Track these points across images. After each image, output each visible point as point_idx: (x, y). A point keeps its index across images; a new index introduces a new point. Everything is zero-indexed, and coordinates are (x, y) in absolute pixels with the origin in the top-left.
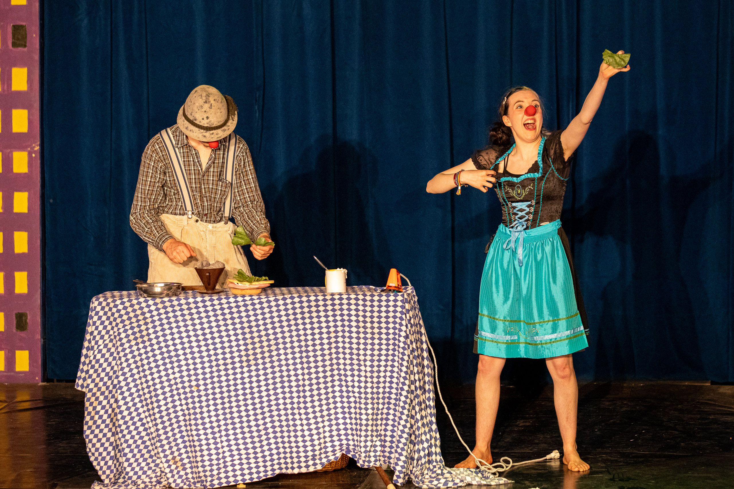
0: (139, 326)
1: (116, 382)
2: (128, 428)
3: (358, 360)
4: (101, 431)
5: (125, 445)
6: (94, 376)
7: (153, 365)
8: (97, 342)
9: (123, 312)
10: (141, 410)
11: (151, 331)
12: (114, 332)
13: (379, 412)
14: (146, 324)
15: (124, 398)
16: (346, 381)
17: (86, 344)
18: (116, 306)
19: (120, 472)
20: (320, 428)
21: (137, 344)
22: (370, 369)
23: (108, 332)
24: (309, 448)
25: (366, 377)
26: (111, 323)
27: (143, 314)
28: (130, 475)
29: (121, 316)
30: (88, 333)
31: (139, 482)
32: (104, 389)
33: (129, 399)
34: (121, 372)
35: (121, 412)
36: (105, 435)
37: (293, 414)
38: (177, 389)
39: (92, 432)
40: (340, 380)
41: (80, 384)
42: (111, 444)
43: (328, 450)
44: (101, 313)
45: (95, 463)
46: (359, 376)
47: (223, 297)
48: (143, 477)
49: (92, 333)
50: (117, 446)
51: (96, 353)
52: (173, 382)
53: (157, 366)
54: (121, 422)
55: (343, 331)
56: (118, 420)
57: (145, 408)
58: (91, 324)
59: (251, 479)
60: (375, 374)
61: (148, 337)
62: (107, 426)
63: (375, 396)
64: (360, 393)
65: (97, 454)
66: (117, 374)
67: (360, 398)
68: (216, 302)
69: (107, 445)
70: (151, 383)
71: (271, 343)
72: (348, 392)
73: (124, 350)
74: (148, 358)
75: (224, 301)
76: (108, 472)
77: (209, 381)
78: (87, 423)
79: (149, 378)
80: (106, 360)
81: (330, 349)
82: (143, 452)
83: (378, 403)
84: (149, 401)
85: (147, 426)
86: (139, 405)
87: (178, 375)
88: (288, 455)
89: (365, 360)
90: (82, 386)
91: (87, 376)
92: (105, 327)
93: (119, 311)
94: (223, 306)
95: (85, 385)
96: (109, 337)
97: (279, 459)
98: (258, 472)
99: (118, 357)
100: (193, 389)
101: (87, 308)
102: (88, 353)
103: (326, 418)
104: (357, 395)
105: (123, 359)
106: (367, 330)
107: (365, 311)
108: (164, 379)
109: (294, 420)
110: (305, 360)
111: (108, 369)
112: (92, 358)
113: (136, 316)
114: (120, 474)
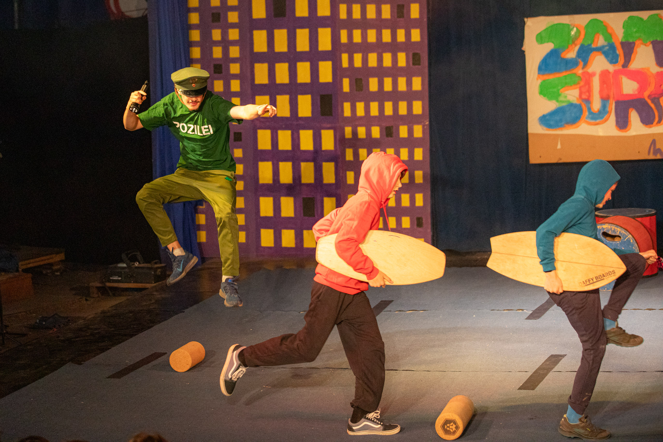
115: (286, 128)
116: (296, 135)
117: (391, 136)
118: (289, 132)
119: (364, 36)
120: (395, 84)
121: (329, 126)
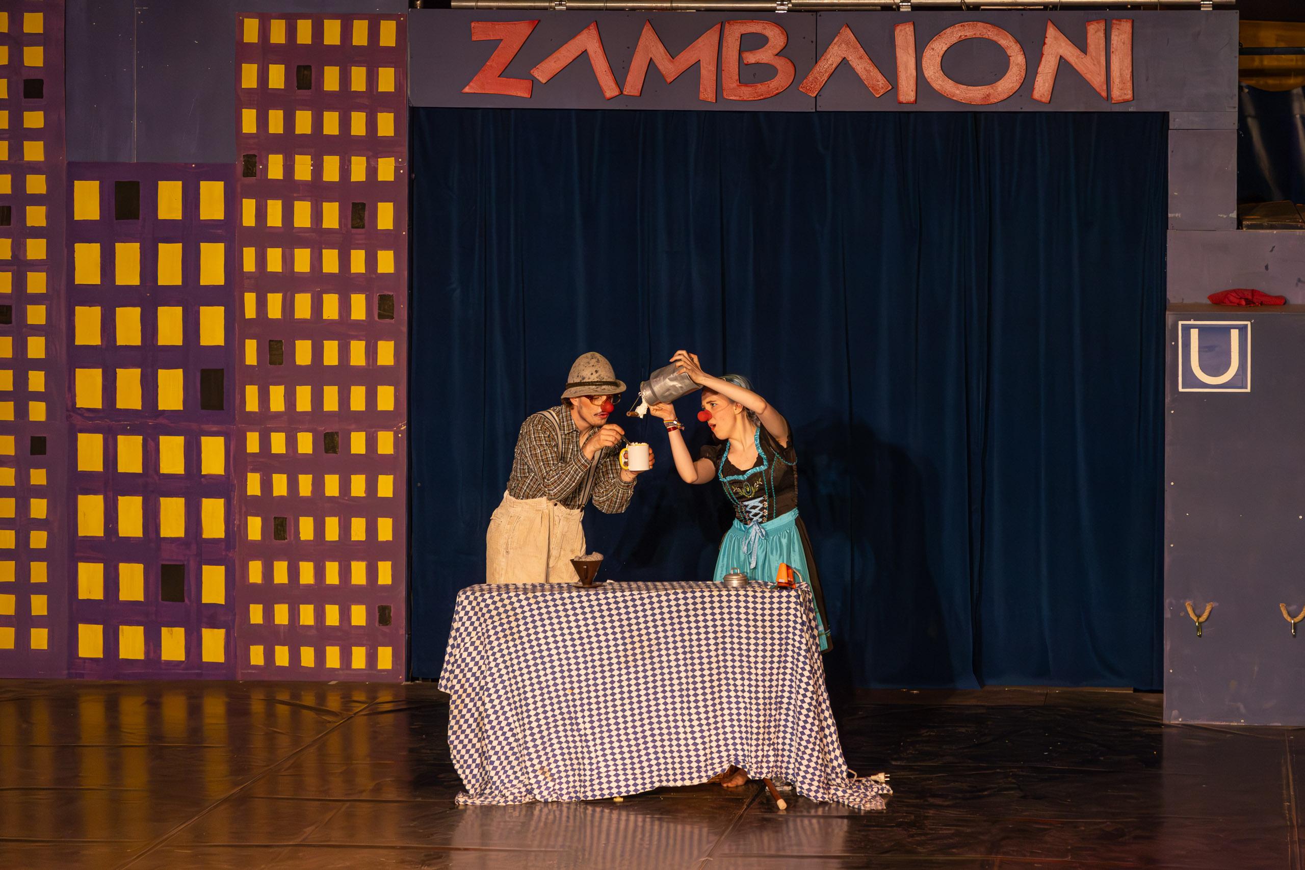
0: (509, 622)
1: (483, 683)
2: (495, 733)
3: (749, 662)
4: (467, 736)
5: (491, 752)
6: (460, 676)
7: (523, 665)
8: (463, 640)
9: (492, 607)
10: (509, 714)
11: (522, 628)
12: (482, 629)
13: (772, 719)
14: (517, 620)
15: (491, 701)
16: (735, 685)
17: (451, 641)
18: (484, 600)
19: (487, 782)
20: (705, 737)
21: (507, 642)
22: (762, 672)
23: (475, 629)
24: (694, 759)
25: (757, 680)
26: (478, 619)
27: (514, 609)
28: (497, 785)
29: (489, 611)
30: (454, 629)
31: (507, 794)
32: (469, 690)
33: (496, 702)
34: (489, 673)
35: (488, 716)
36: (470, 741)
37: (676, 721)
38: (549, 692)
39: (458, 738)
41: (443, 685)
42: (477, 751)
43: (714, 761)
44: (468, 608)
45: (460, 771)
46: (750, 679)
47: (600, 592)
49: (458, 630)
50: (484, 753)
51: (462, 651)
52: (544, 685)
53: (528, 667)
54: (488, 727)
55: (731, 631)
56: (484, 725)
57: (514, 712)
58: (457, 619)
59: (628, 792)
60: (768, 678)
61: (518, 635)
62: (473, 731)
63: (767, 701)
64: (750, 698)
65: (462, 762)
66: (484, 674)
67: (751, 703)
68: (593, 597)
69: (472, 751)
70: (520, 685)
71: (652, 642)
72: (737, 697)
73: (492, 648)
74: (518, 657)
75: (601, 596)
76: (473, 781)
77: (583, 684)
78: (452, 727)
79: (519, 679)
80: (473, 659)
81: (716, 650)
82: (510, 759)
83: (770, 709)
84: (518, 704)
85: (515, 731)
86: (507, 709)
87: (550, 677)
88: (670, 766)
89: (756, 662)
91: (452, 676)
92: (472, 624)
93: (487, 606)
94: (600, 602)
95: (450, 686)
96: (477, 634)
97: (659, 770)
98: (635, 785)
99: (486, 655)
100: (567, 692)
101: (454, 602)
102: (454, 651)
103: (713, 726)
104: (747, 700)
105: (491, 658)
106: (758, 629)
107: (755, 609)
108: (535, 681)
109: (676, 727)
110: (689, 662)
111: (475, 669)
112: (457, 657)
113: (506, 611)
114: (486, 784)
115: (133, 432)
116: (151, 443)
117: (335, 452)
118: (137, 441)
119: (288, 260)
120: (344, 352)
121: (215, 429)
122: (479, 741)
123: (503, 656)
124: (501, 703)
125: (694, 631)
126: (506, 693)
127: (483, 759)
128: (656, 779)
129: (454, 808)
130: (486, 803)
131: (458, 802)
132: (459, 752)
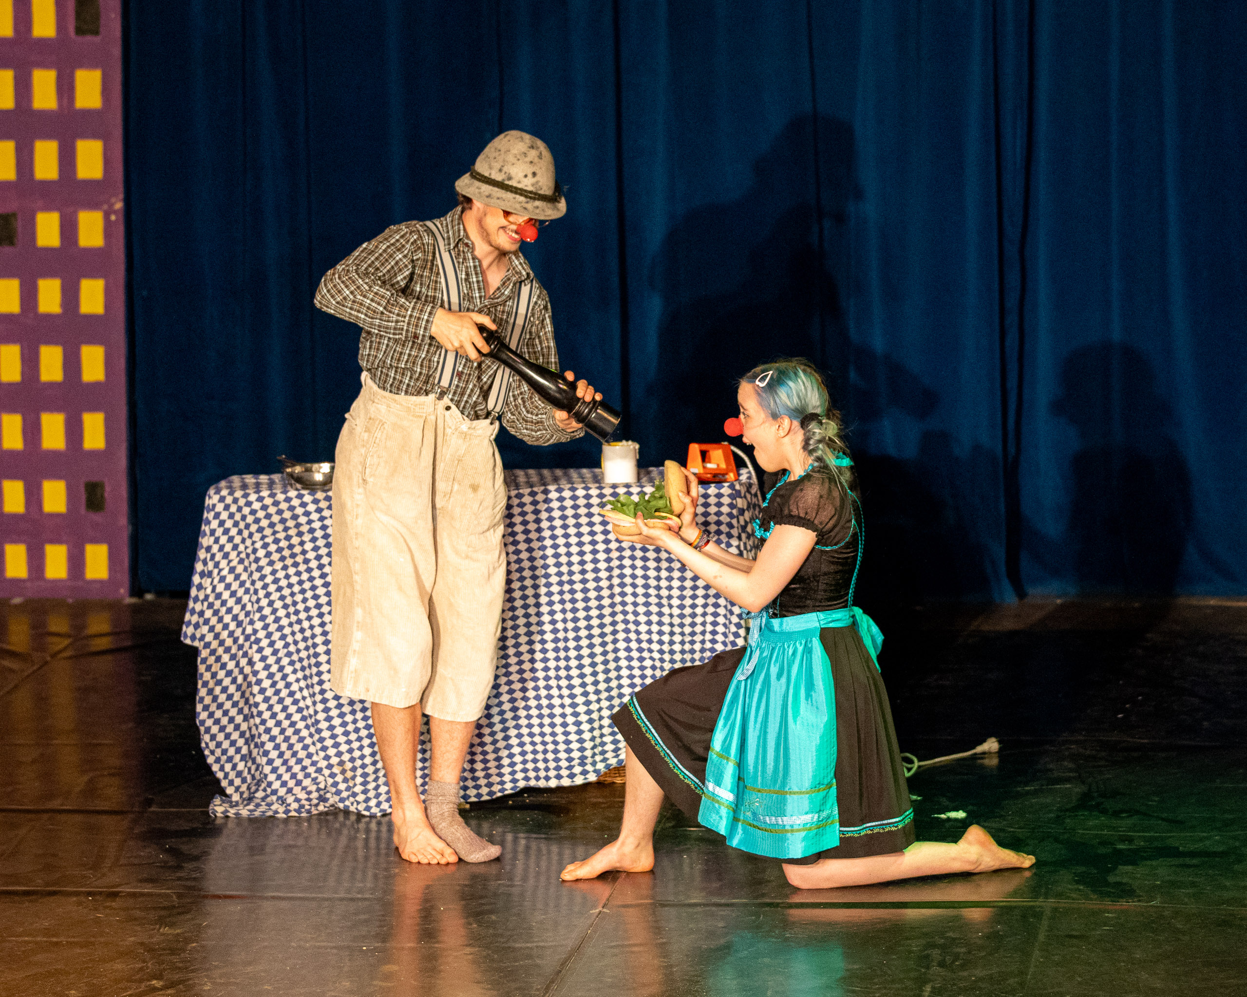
0: (288, 538)
1: (249, 630)
2: (270, 708)
3: (659, 596)
4: (226, 713)
5: (265, 738)
6: (214, 620)
8: (217, 565)
9: (261, 514)
11: (308, 546)
12: (246, 548)
14: (300, 534)
16: (638, 633)
17: (199, 567)
18: (249, 504)
19: (259, 781)
20: (593, 712)
21: (285, 568)
23: (235, 547)
24: (575, 746)
25: (672, 625)
26: (240, 532)
27: (295, 517)
28: (274, 787)
29: (257, 521)
30: (202, 547)
31: (290, 799)
32: (229, 642)
33: (271, 660)
34: (258, 615)
35: (259, 682)
36: (231, 720)
37: (548, 688)
39: (211, 715)
40: (627, 631)
41: (189, 634)
42: (242, 735)
44: (224, 515)
45: (215, 768)
46: (660, 623)
48: (297, 790)
49: (208, 549)
50: (253, 737)
51: (216, 581)
54: (259, 698)
56: (254, 696)
58: (208, 532)
59: (479, 795)
60: (687, 621)
61: (302, 557)
62: (235, 705)
64: (661, 652)
65: (218, 752)
66: (251, 616)
67: (662, 660)
69: (235, 736)
72: (640, 650)
73: (263, 578)
74: (303, 591)
76: (237, 782)
78: (202, 699)
79: (306, 624)
80: (233, 593)
81: (610, 578)
82: (295, 749)
84: (306, 663)
85: (302, 704)
88: (540, 756)
89: (670, 597)
90: (193, 637)
91: (201, 620)
92: (231, 539)
93: (253, 512)
95: (198, 636)
96: (238, 555)
97: (525, 762)
98: (489, 785)
99: (253, 587)
101: (201, 507)
102: (203, 581)
103: (604, 695)
104: (656, 655)
105: (262, 593)
110: (567, 597)
111: (236, 609)
112: (209, 591)
113: (283, 521)
114: (258, 784)
122: (246, 719)
123: (279, 589)
124: (278, 661)
125: (574, 549)
126: (287, 645)
127: (252, 746)
128: (520, 776)
129: (209, 823)
130: (257, 814)
131: (215, 812)
132: (213, 737)
